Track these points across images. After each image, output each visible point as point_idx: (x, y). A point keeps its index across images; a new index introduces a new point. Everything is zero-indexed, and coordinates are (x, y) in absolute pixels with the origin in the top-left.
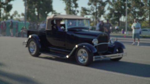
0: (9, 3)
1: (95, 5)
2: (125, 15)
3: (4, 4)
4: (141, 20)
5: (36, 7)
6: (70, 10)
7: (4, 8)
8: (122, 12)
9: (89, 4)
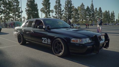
0: (20, 14)
1: (58, 15)
2: (71, 19)
3: (17, 15)
4: (78, 21)
5: (32, 16)
6: (47, 17)
7: (17, 16)
8: (70, 18)
9: (56, 15)
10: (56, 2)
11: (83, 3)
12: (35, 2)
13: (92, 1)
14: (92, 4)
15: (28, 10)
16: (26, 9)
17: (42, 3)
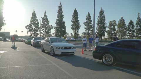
10: (86, 19)
11: (122, 17)
12: (62, 20)
13: (139, 14)
14: (139, 17)
15: (57, 28)
16: (55, 26)
17: (72, 21)
